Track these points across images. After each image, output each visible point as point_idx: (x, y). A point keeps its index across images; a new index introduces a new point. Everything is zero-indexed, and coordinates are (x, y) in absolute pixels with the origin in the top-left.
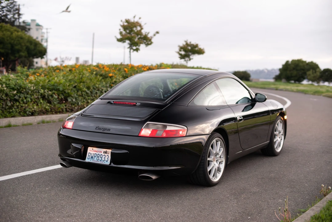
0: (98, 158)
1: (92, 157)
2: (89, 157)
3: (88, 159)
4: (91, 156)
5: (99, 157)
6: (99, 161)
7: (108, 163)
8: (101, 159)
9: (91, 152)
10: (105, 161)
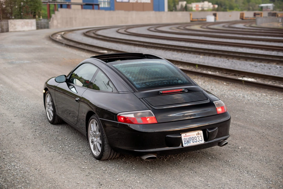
0: (193, 141)
1: (188, 141)
2: (185, 142)
3: (185, 144)
4: (186, 141)
5: (194, 139)
6: (195, 142)
7: (203, 142)
8: (196, 141)
9: (186, 138)
10: (200, 141)
